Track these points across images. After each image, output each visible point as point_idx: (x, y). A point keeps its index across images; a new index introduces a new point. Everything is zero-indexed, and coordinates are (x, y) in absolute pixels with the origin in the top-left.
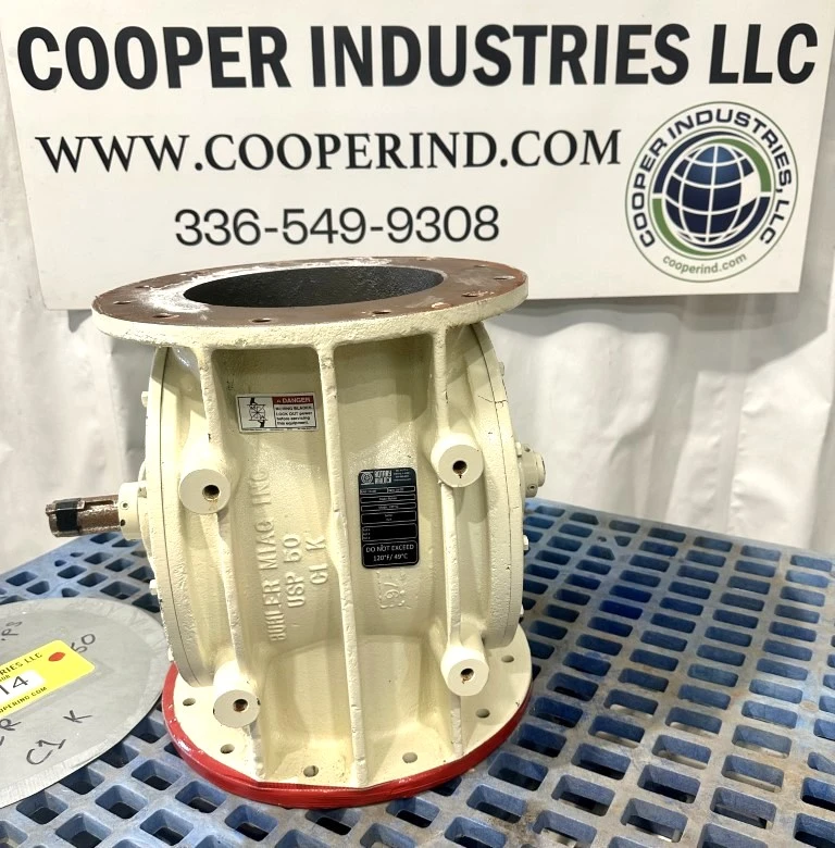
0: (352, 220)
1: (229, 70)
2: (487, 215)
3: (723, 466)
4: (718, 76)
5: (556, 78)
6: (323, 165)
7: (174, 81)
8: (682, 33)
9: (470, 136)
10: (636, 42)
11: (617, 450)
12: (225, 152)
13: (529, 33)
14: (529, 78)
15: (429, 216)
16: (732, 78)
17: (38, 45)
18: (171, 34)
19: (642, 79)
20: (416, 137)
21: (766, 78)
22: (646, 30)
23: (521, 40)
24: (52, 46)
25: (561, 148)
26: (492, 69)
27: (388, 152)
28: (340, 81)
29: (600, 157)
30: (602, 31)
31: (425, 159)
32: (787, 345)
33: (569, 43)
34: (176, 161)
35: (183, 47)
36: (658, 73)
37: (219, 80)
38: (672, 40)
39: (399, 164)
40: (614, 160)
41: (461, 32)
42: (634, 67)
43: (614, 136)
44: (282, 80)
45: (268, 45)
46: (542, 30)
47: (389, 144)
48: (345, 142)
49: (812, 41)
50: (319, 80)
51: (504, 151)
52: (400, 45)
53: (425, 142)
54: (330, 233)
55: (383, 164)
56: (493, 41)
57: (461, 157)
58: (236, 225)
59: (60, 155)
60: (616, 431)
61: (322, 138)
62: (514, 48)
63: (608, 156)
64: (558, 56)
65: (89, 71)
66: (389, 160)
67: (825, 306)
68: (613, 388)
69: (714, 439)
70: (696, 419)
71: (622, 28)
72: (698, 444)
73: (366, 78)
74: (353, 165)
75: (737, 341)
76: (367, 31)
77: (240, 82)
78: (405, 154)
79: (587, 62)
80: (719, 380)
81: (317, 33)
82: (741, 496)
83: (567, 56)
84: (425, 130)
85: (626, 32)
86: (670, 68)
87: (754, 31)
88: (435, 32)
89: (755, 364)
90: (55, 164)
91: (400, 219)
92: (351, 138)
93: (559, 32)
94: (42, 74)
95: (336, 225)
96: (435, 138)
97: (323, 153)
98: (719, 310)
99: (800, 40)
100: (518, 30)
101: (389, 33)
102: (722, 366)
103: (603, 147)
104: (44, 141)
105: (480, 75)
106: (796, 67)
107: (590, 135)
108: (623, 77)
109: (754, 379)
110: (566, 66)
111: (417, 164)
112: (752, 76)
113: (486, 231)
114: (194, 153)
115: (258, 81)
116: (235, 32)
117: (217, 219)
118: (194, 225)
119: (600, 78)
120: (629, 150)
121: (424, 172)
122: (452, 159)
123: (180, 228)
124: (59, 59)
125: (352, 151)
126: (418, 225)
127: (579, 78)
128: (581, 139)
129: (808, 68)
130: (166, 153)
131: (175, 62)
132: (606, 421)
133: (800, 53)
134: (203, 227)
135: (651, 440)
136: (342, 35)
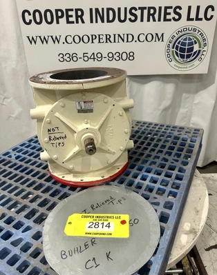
0: (99, 55)
1: (71, 19)
2: (131, 54)
3: (188, 116)
4: (189, 19)
5: (148, 20)
6: (93, 42)
7: (58, 22)
8: (180, 8)
9: (128, 35)
10: (168, 11)
11: (162, 112)
12: (70, 39)
13: (142, 9)
14: (142, 20)
15: (118, 54)
16: (192, 19)
17: (26, 14)
18: (57, 11)
19: (170, 20)
20: (115, 35)
21: (201, 19)
22: (171, 7)
23: (140, 11)
24: (30, 14)
25: (149, 38)
26: (133, 18)
27: (108, 39)
28: (97, 22)
29: (159, 40)
30: (160, 8)
31: (117, 41)
32: (205, 87)
33: (152, 11)
34: (58, 42)
35: (60, 14)
36: (174, 19)
37: (68, 22)
38: (178, 10)
39: (111, 42)
40: (163, 41)
41: (126, 9)
42: (168, 17)
43: (163, 34)
44: (83, 22)
45: (79, 13)
46: (145, 8)
47: (108, 37)
48: (98, 36)
49: (213, 10)
50: (92, 22)
51: (136, 38)
52: (111, 12)
53: (117, 36)
54: (94, 59)
55: (107, 42)
56: (133, 11)
57: (125, 40)
58: (72, 57)
59: (32, 40)
60: (162, 107)
61: (92, 36)
62: (138, 13)
63: (161, 40)
64: (149, 15)
65: (38, 20)
66: (108, 41)
67: (214, 77)
68: (161, 97)
69: (186, 110)
70: (182, 105)
71: (165, 7)
72: (182, 111)
73: (103, 21)
74: (99, 42)
75: (193, 86)
76: (103, 9)
77: (73, 22)
78: (112, 39)
79: (156, 16)
80: (188, 96)
81: (91, 10)
82: (192, 124)
83: (151, 15)
84: (117, 33)
85: (166, 8)
86: (177, 17)
87: (198, 7)
88: (119, 9)
89: (197, 91)
90: (31, 43)
91: (110, 55)
92: (99, 35)
93: (150, 8)
94: (28, 21)
95: (95, 57)
96: (119, 35)
97: (92, 39)
98: (189, 78)
99: (210, 9)
100: (140, 8)
101: (108, 9)
102: (188, 92)
103: (160, 37)
104: (28, 37)
105: (130, 20)
106: (209, 17)
107: (157, 34)
108: (165, 20)
109: (196, 95)
110: (151, 17)
111: (115, 42)
112: (198, 19)
113: (131, 58)
114: (62, 40)
115: (77, 22)
116: (72, 10)
117: (68, 55)
118: (63, 57)
119: (159, 20)
120: (166, 38)
121: (117, 43)
122: (123, 40)
123: (59, 58)
124: (31, 17)
125: (99, 39)
126: (115, 57)
127: (154, 20)
128: (154, 36)
129: (212, 17)
130: (56, 40)
131: (58, 18)
132: (160, 105)
133: (210, 13)
134: (65, 57)
135: (170, 110)
136: (97, 10)
